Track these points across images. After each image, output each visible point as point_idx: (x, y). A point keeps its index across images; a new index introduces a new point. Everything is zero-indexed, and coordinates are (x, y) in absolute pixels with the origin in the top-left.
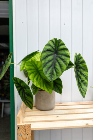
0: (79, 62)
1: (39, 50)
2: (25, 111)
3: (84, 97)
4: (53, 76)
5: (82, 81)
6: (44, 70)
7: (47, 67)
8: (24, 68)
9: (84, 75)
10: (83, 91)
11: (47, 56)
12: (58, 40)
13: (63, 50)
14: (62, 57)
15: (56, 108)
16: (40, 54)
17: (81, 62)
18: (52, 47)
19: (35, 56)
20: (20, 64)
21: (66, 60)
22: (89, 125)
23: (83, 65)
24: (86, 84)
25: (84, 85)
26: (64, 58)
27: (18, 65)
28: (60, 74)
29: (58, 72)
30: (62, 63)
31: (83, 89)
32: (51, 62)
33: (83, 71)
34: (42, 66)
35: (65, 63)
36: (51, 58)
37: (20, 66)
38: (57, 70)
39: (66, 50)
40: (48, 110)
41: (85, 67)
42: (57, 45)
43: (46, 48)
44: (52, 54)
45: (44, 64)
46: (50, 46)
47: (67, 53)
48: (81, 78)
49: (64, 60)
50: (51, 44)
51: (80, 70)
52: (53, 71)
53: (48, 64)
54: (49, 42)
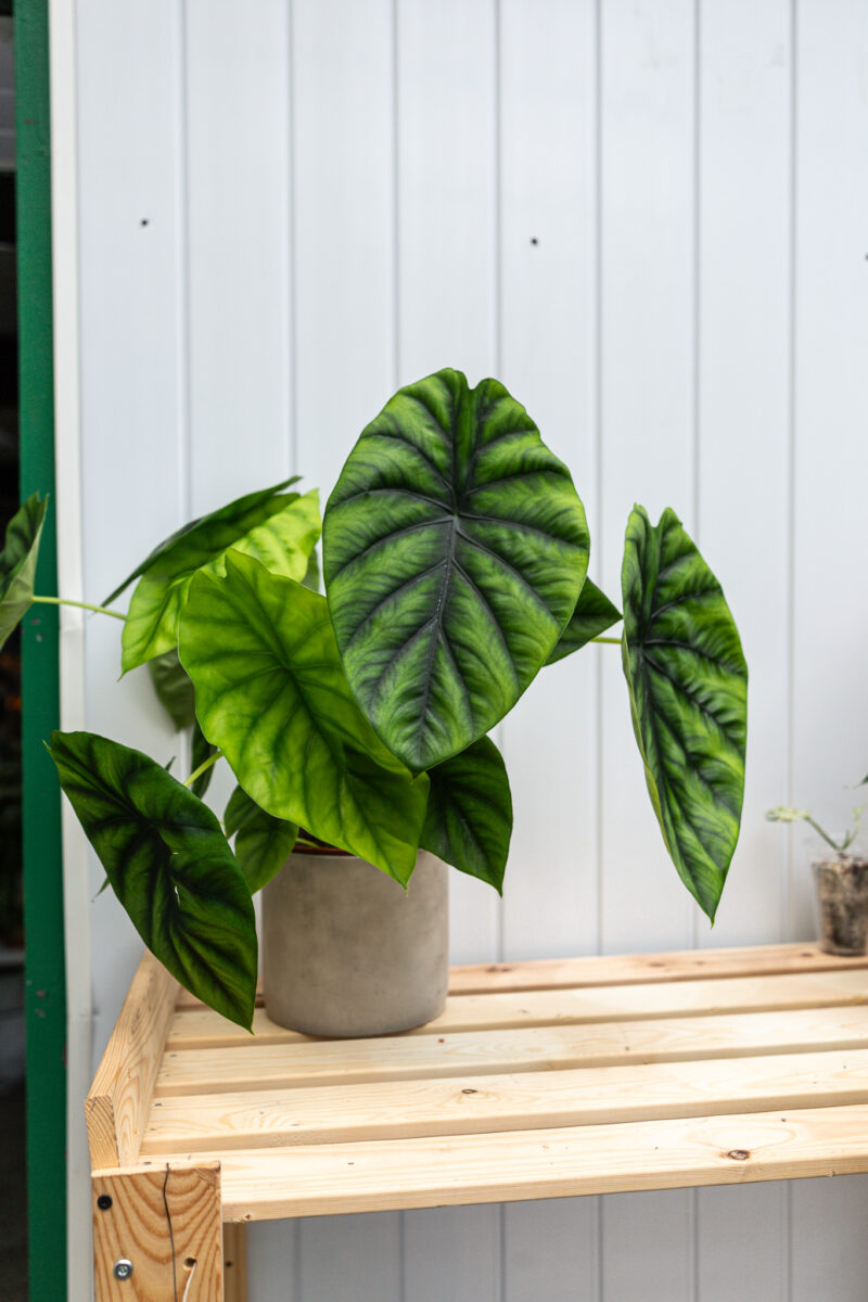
0: (666, 592)
1: (295, 480)
2: (167, 1047)
3: (709, 904)
4: (434, 721)
5: (696, 761)
6: (356, 664)
7: (377, 635)
8: (161, 646)
9: (717, 705)
10: (703, 857)
11: (378, 539)
12: (472, 385)
13: (520, 484)
14: (513, 538)
15: (457, 1010)
16: (303, 516)
17: (681, 586)
18: (421, 452)
19: (259, 533)
20: (122, 604)
21: (547, 572)
22: (753, 1160)
23: (703, 619)
24: (725, 789)
25: (710, 797)
26: (534, 549)
27: (96, 611)
28: (503, 695)
29: (482, 677)
30: (514, 597)
31: (704, 834)
32: (415, 588)
33: (702, 673)
34: (339, 632)
35: (545, 600)
36: (417, 554)
37: (122, 623)
38: (473, 663)
39: (551, 483)
40: (380, 1032)
41: (719, 630)
42: (467, 437)
43: (366, 458)
44: (425, 514)
45: (353, 613)
46: (398, 441)
47: (565, 507)
48: (687, 734)
49: (533, 570)
50: (415, 423)
51: (677, 660)
52: (438, 674)
53: (388, 607)
54: (389, 410)
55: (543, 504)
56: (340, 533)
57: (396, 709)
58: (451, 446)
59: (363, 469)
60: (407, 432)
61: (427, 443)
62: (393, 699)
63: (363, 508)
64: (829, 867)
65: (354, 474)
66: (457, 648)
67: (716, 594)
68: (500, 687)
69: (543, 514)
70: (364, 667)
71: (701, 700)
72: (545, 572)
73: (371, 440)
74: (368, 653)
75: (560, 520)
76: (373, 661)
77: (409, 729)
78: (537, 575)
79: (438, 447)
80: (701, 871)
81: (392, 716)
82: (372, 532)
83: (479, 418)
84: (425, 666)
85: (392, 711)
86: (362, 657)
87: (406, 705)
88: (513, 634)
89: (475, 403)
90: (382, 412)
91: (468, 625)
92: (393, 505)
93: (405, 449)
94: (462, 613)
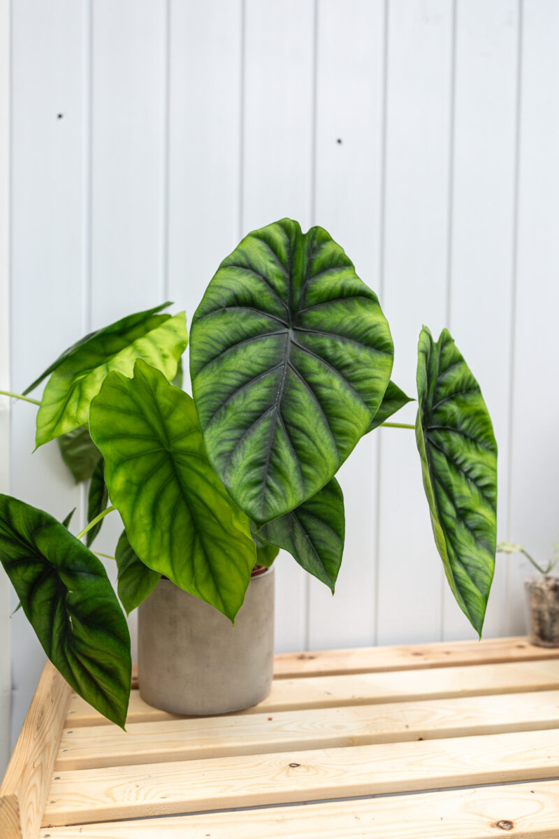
0: (443, 391)
1: (168, 304)
2: (66, 724)
3: (477, 622)
4: (273, 484)
5: (463, 514)
6: (214, 440)
7: (230, 418)
8: (67, 427)
9: (474, 474)
10: (471, 586)
11: (233, 344)
12: (305, 230)
13: (340, 306)
14: (335, 346)
15: (280, 692)
16: (174, 331)
17: (453, 387)
18: (266, 280)
19: (142, 343)
20: (37, 394)
21: (361, 372)
23: (467, 410)
24: (483, 534)
25: (473, 541)
26: (350, 354)
27: (18, 398)
28: (327, 465)
29: (311, 451)
30: (336, 390)
31: (470, 568)
32: (259, 383)
33: (466, 450)
34: (201, 415)
35: (359, 393)
36: (262, 357)
37: (37, 407)
38: (304, 441)
39: (363, 305)
40: (224, 712)
41: (478, 418)
42: (300, 269)
43: (224, 283)
44: (268, 327)
45: (212, 401)
46: (249, 271)
47: (374, 323)
48: (456, 494)
49: (350, 370)
50: (261, 258)
51: (449, 440)
52: (277, 448)
53: (239, 396)
54: (241, 248)
55: (357, 321)
56: (203, 339)
57: (245, 475)
58: (288, 276)
59: (221, 291)
60: (255, 264)
61: (270, 273)
62: (242, 467)
63: (221, 321)
64: (538, 585)
65: (214, 294)
66: (291, 429)
67: (476, 392)
68: (325, 459)
69: (357, 328)
70: (220, 443)
71: (466, 470)
72: (359, 371)
73: (228, 269)
74: (224, 431)
75: (371, 333)
76: (227, 438)
77: (254, 491)
78: (352, 374)
79: (278, 276)
80: (470, 597)
81: (241, 481)
82: (228, 339)
83: (309, 256)
84: (267, 442)
85: (241, 477)
86: (218, 435)
87: (252, 472)
88: (335, 419)
89: (306, 244)
90: (236, 249)
91: (300, 412)
92: (244, 319)
93: (254, 277)
94: (295, 402)
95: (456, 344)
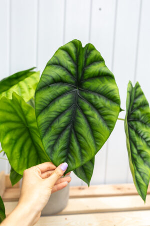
0: (135, 106)
3: (144, 197)
4: (70, 157)
5: (140, 152)
6: (46, 141)
7: (53, 131)
9: (145, 136)
10: (142, 182)
11: (53, 101)
12: (83, 46)
13: (98, 80)
14: (96, 98)
16: (34, 79)
17: (139, 104)
18: (67, 70)
21: (106, 111)
23: (143, 113)
25: (143, 162)
29: (85, 145)
30: (96, 119)
31: (142, 174)
32: (65, 115)
33: (142, 127)
34: (41, 132)
35: (105, 121)
38: (83, 140)
39: (108, 80)
41: (147, 116)
42: (81, 63)
44: (68, 89)
45: (45, 125)
46: (59, 66)
47: (112, 89)
48: (138, 145)
49: (102, 110)
51: (136, 124)
52: (72, 142)
53: (56, 121)
54: (56, 55)
55: (105, 87)
57: (59, 154)
58: (76, 67)
59: (47, 77)
61: (68, 66)
62: (58, 151)
63: (48, 91)
65: (44, 79)
66: (78, 134)
67: (147, 105)
68: (91, 149)
69: (105, 91)
70: (49, 142)
71: (141, 135)
75: (111, 94)
76: (52, 139)
77: (63, 160)
78: (103, 112)
79: (72, 67)
80: (141, 186)
82: (51, 99)
83: (85, 57)
84: (67, 140)
86: (48, 139)
87: (62, 153)
88: (95, 132)
89: (84, 52)
90: (54, 56)
91: (81, 127)
92: (58, 88)
93: (61, 69)
94: (79, 123)
95: (141, 87)
